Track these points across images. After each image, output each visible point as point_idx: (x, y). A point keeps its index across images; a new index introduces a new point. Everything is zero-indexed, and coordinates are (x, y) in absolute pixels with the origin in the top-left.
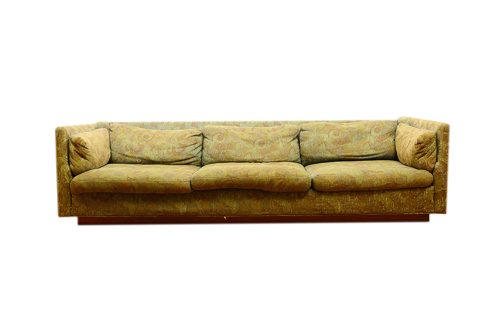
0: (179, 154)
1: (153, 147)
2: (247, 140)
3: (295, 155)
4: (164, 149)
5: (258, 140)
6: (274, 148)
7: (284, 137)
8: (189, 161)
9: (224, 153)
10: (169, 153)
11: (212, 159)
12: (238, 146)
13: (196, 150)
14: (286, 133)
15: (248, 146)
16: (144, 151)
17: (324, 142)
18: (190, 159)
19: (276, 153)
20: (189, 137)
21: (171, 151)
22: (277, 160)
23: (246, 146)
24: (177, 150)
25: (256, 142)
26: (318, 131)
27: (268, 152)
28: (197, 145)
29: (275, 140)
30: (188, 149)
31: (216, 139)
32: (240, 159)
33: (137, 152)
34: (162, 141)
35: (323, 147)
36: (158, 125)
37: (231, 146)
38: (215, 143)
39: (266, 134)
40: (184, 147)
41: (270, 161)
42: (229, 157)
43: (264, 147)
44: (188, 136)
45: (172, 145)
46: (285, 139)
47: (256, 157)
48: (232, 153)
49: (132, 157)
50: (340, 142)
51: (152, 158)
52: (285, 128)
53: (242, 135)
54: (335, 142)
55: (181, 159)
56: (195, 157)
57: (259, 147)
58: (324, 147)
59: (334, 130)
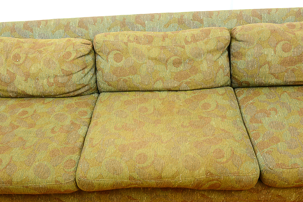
0: (64, 85)
1: (27, 76)
2: (156, 59)
3: (223, 78)
4: (43, 79)
5: (173, 58)
6: (195, 70)
7: (209, 52)
8: (80, 92)
9: (125, 81)
10: (51, 85)
11: (110, 88)
12: (144, 70)
13: (87, 76)
14: (212, 45)
15: (159, 67)
16: (16, 82)
17: (268, 63)
18: (80, 89)
19: (198, 78)
20: (74, 59)
21: (52, 80)
22: (199, 87)
23: (155, 68)
24: (60, 80)
25: (169, 61)
26: (260, 43)
27: (187, 76)
28: (86, 70)
29: (197, 57)
30: (75, 78)
31: (112, 60)
32: (148, 88)
33: (7, 84)
34: (38, 65)
35: (265, 69)
36: (34, 28)
37: (134, 70)
38: (111, 66)
39: (183, 47)
40: (70, 74)
41: (189, 89)
42: (132, 85)
43: (181, 68)
44: (72, 57)
45: (52, 72)
46: (211, 55)
47: (170, 85)
48: (136, 80)
49: (3, 90)
50: (291, 61)
51: (29, 91)
52: (210, 36)
53: (149, 50)
54: (284, 62)
55: (68, 91)
56: (87, 85)
57: (174, 69)
58: (267, 69)
59: (284, 42)
